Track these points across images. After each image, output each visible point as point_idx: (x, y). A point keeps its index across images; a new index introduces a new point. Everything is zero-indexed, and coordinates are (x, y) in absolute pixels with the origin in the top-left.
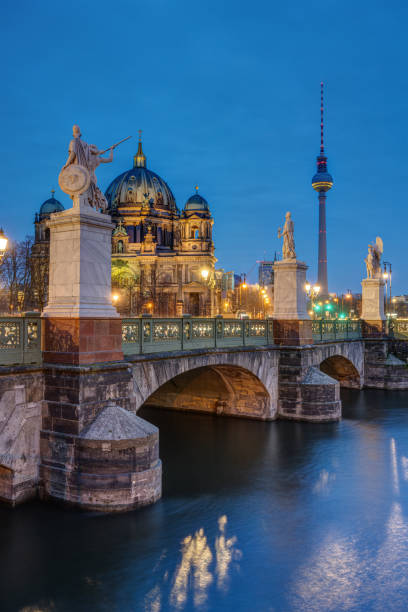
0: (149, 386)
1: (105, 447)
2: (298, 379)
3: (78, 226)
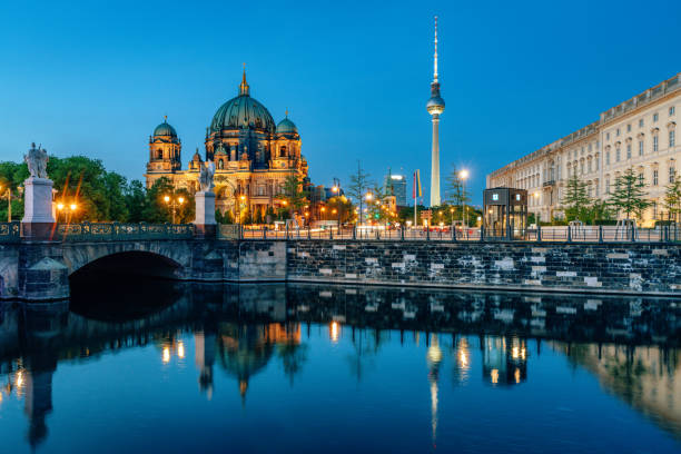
2: (26, 265)
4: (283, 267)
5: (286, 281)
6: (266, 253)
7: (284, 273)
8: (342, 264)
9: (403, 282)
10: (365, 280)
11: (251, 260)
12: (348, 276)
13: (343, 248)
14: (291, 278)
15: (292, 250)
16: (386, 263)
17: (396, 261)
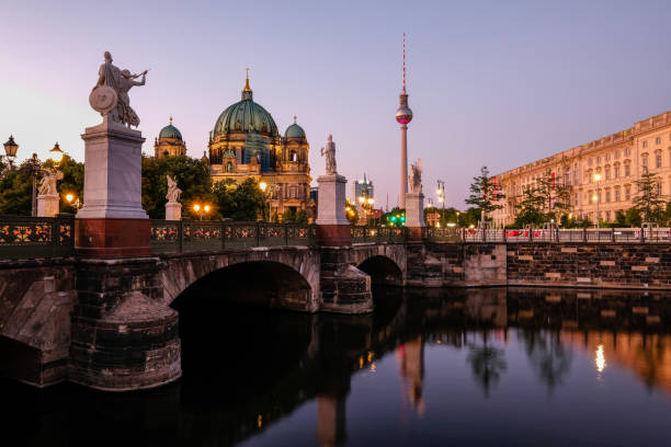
0: (187, 279)
1: (122, 329)
2: (336, 274)
3: (106, 140)
4: (504, 271)
5: (507, 286)
6: (488, 257)
7: (505, 278)
8: (573, 267)
9: (646, 286)
10: (600, 283)
11: (476, 265)
12: (580, 280)
13: (574, 250)
14: (512, 282)
15: (513, 254)
16: (625, 266)
17: (636, 265)
